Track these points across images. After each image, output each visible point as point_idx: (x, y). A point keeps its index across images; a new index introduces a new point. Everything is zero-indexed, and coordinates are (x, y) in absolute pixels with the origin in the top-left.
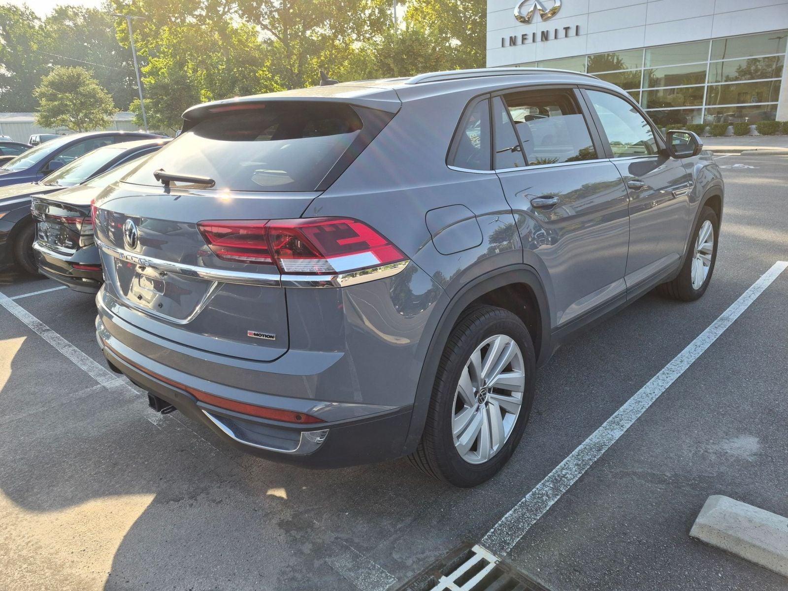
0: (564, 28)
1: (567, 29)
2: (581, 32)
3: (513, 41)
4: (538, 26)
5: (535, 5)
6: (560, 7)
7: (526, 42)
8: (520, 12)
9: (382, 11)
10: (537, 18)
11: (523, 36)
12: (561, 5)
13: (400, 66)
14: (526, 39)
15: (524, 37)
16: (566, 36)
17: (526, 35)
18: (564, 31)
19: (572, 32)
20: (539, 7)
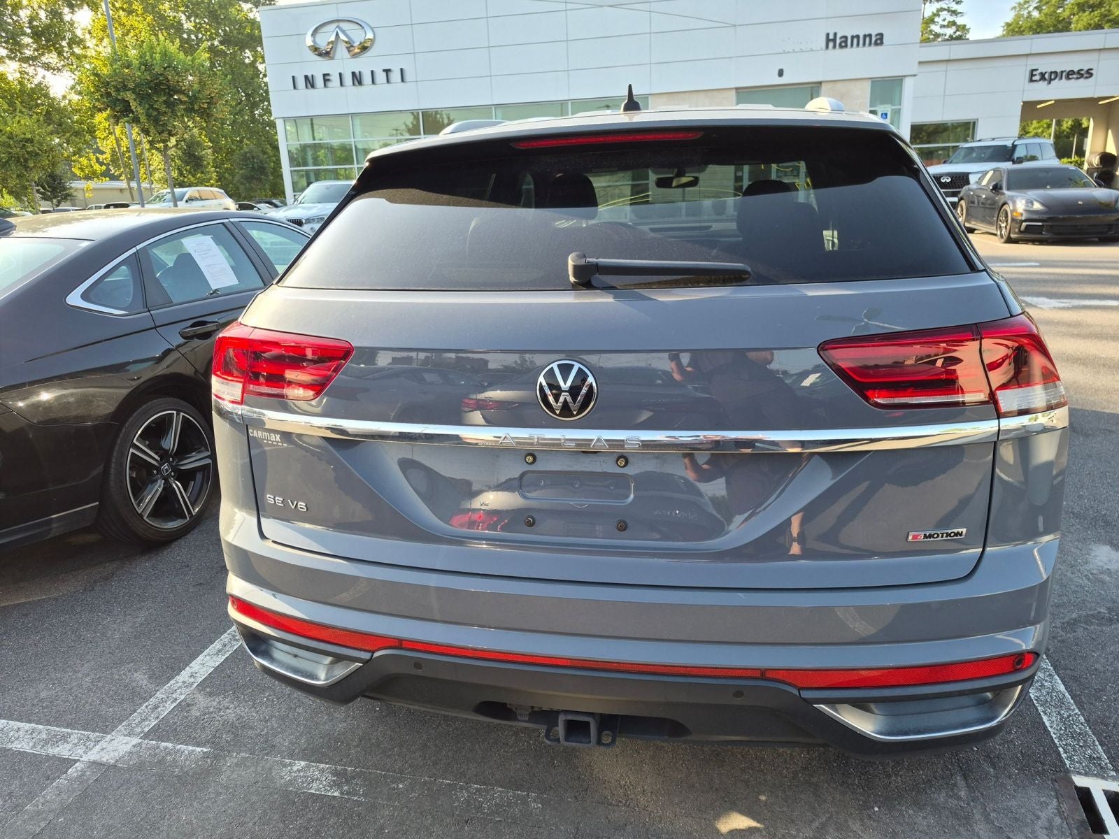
0: (384, 70)
1: (387, 71)
2: (408, 77)
3: (310, 82)
4: (343, 64)
5: (337, 34)
6: (372, 41)
7: (329, 84)
8: (314, 41)
9: (55, 14)
10: (341, 51)
11: (325, 75)
12: (374, 37)
13: (147, 106)
14: (329, 80)
15: (326, 79)
16: (388, 81)
17: (328, 75)
18: (384, 74)
19: (395, 76)
20: (342, 37)
